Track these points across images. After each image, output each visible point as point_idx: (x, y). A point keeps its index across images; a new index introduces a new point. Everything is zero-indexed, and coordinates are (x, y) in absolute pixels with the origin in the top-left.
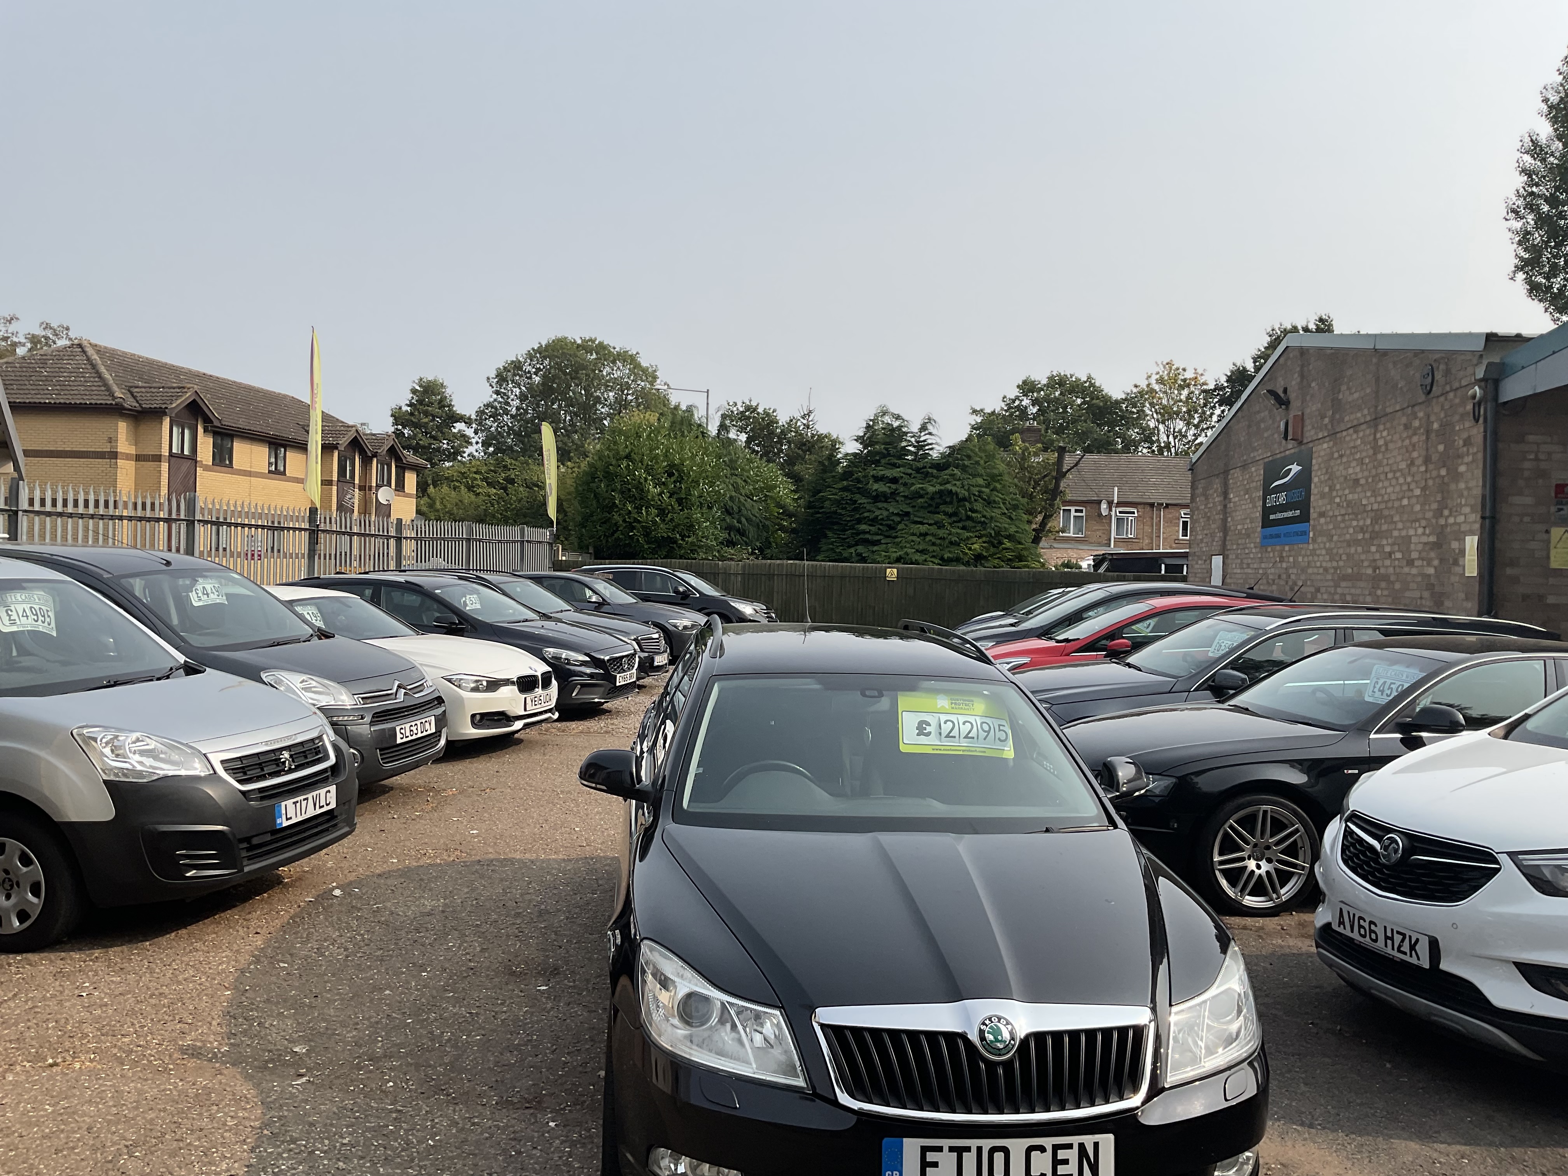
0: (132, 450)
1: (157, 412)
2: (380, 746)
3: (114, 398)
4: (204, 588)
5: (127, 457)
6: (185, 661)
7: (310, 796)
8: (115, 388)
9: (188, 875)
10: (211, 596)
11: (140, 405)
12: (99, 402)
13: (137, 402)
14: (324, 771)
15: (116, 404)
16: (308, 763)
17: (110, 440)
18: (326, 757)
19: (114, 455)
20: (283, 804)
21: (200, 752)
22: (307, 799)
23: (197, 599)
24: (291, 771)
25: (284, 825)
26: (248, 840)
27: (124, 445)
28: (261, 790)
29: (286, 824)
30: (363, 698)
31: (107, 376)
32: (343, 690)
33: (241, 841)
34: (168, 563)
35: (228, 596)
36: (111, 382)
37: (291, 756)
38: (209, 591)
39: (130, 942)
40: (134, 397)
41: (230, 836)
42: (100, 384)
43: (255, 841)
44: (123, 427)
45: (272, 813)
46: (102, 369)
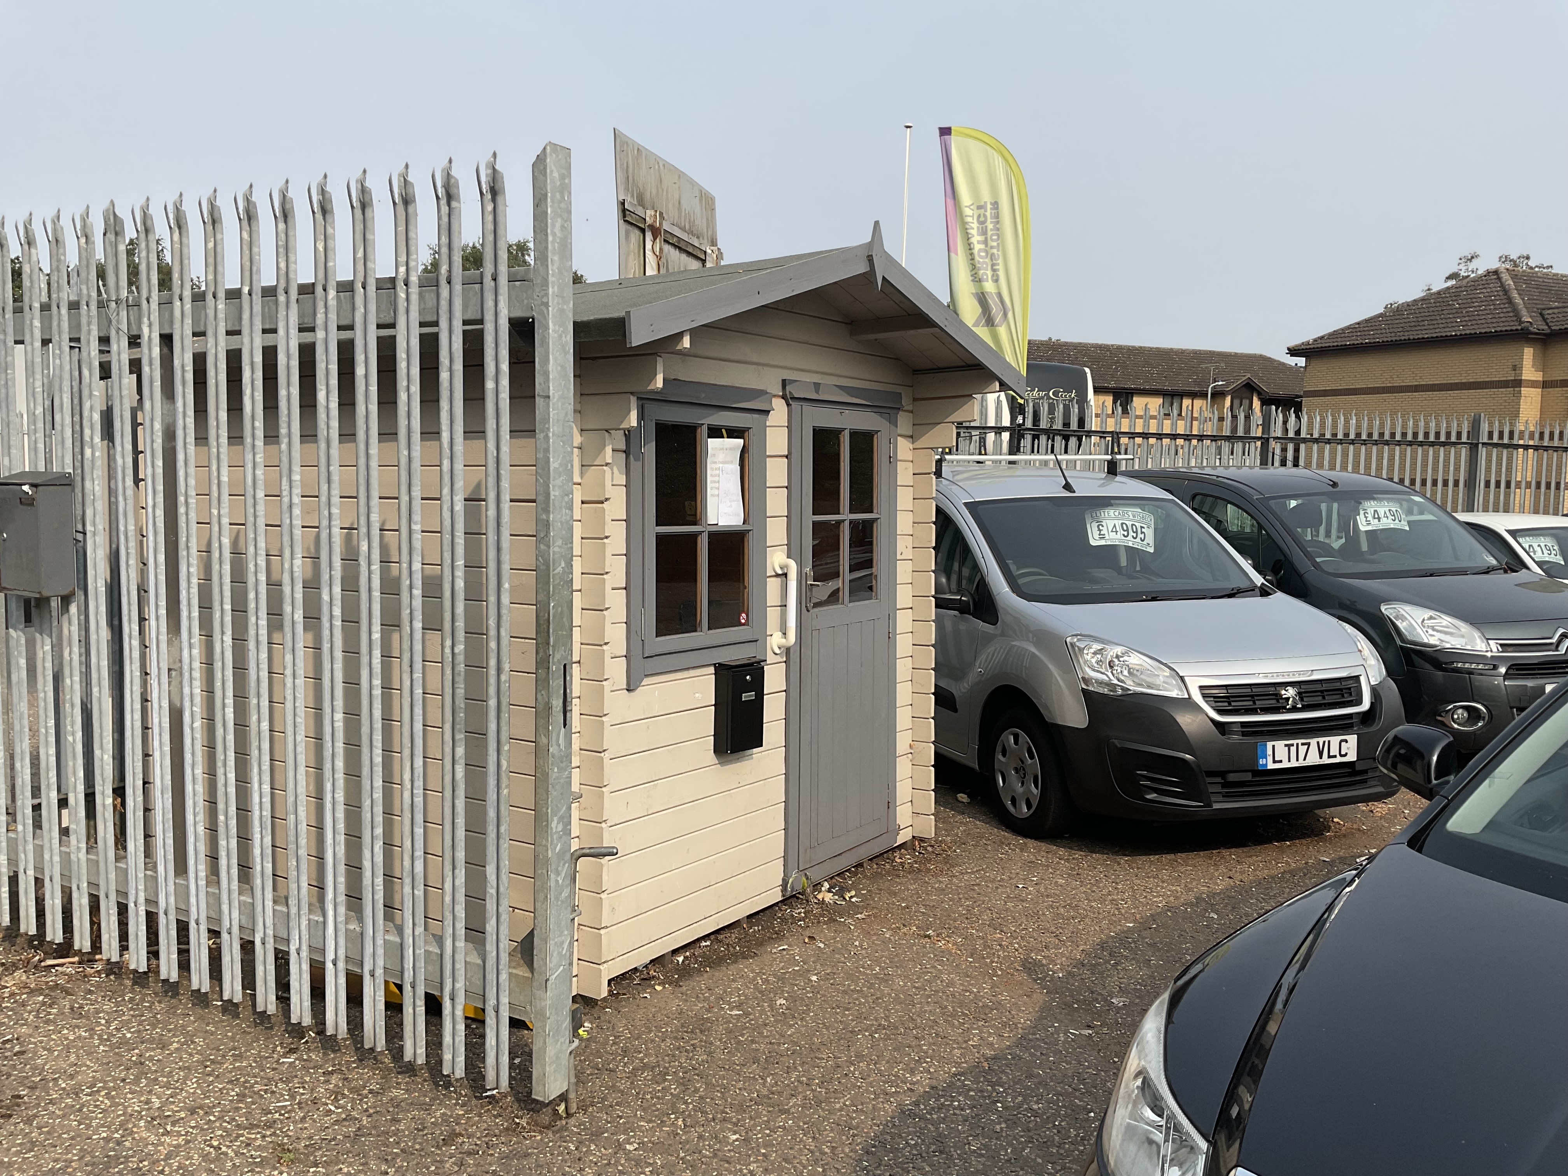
0: (1538, 377)
1: (1561, 333)
3: (1521, 322)
4: (1375, 511)
5: (1533, 384)
6: (1263, 584)
7: (1313, 742)
8: (1524, 312)
9: (1148, 797)
10: (1384, 520)
11: (1549, 327)
12: (1504, 329)
13: (1547, 324)
14: (1349, 716)
15: (1522, 329)
16: (1325, 704)
17: (1514, 368)
18: (1359, 702)
19: (1518, 383)
20: (1270, 745)
21: (1178, 673)
22: (1309, 744)
23: (1365, 523)
24: (1294, 709)
25: (1269, 768)
26: (1223, 774)
27: (1529, 372)
28: (1243, 724)
29: (1271, 766)
30: (1501, 645)
31: (1518, 300)
32: (1476, 634)
33: (1210, 774)
34: (1335, 485)
35: (1409, 523)
36: (1521, 306)
37: (1300, 693)
38: (1382, 515)
40: (1545, 320)
41: (1194, 766)
42: (1509, 310)
43: (1232, 777)
44: (1528, 353)
45: (1255, 752)
46: (1515, 294)
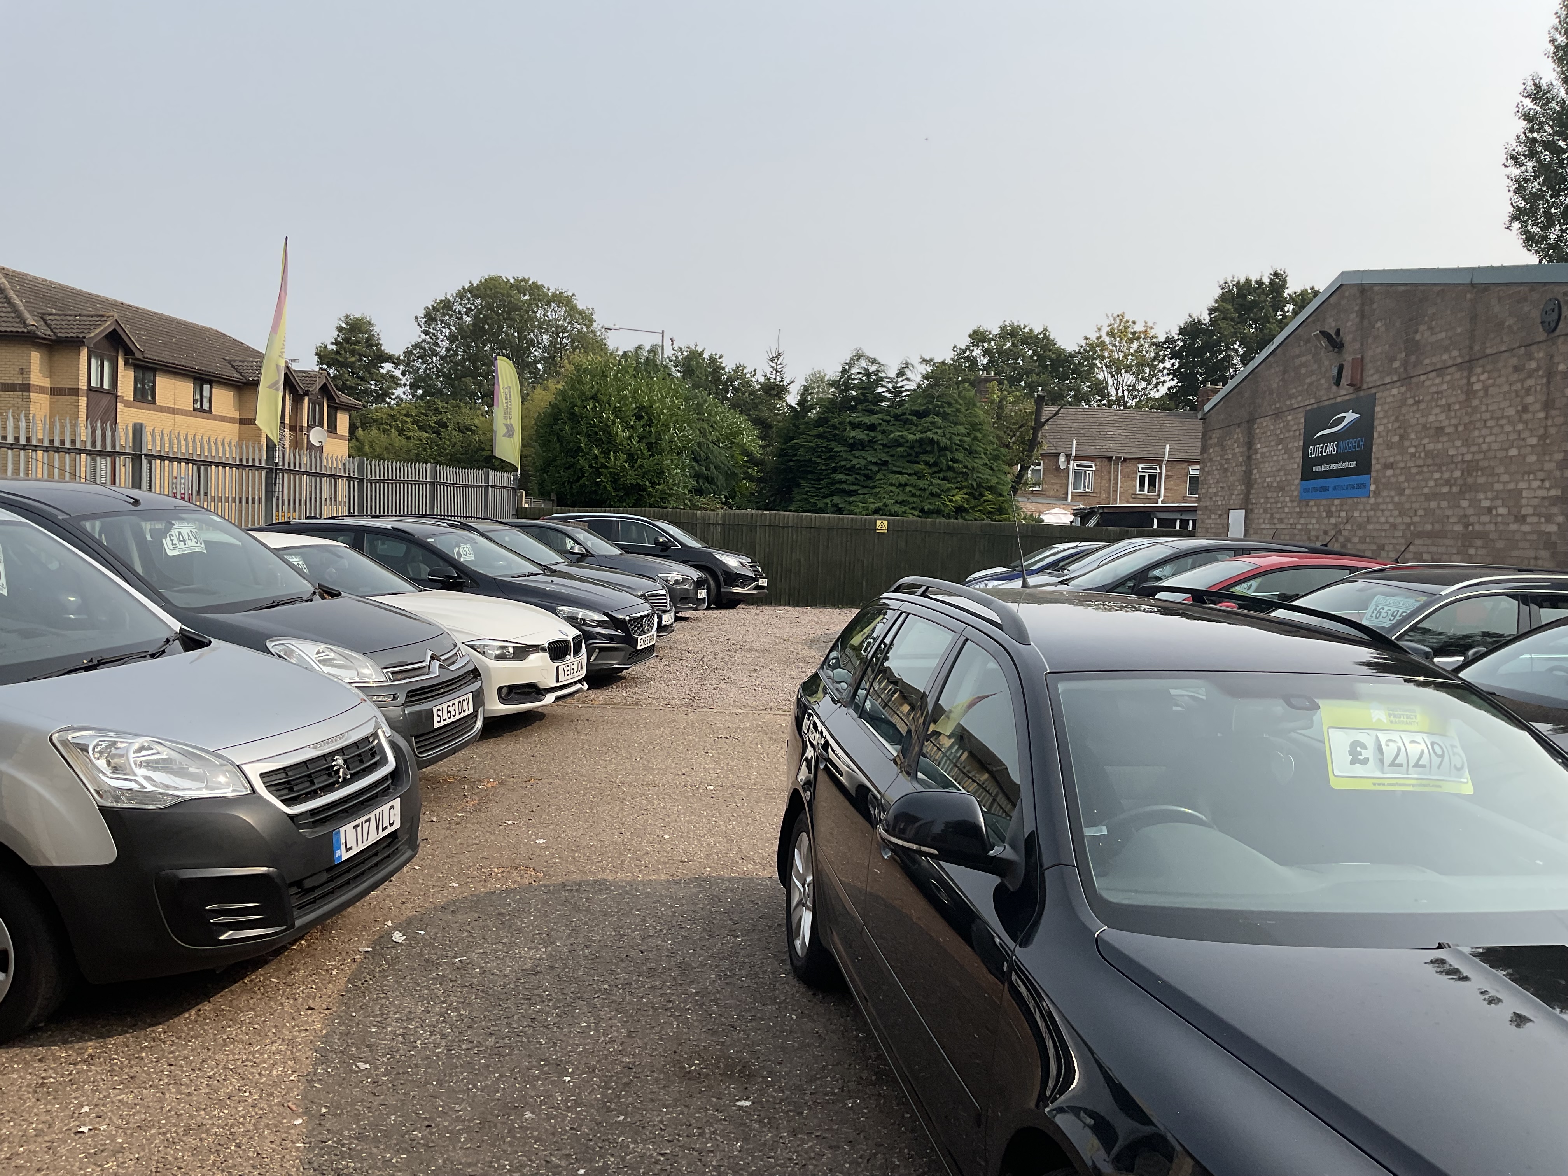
0: (46, 383)
1: (74, 342)
2: (416, 734)
3: (26, 325)
4: (179, 533)
5: (41, 390)
6: (181, 629)
7: (372, 816)
8: (27, 315)
9: (222, 938)
10: (189, 543)
11: (55, 333)
12: (8, 329)
13: (52, 330)
14: (384, 779)
15: (28, 332)
16: (364, 770)
17: (22, 371)
18: (384, 760)
19: (26, 388)
20: (342, 830)
21: (232, 763)
22: (369, 820)
23: (171, 547)
24: (346, 782)
25: (343, 859)
26: (299, 884)
27: (38, 377)
28: (313, 812)
29: (345, 856)
30: (393, 673)
31: (17, 301)
32: (369, 663)
33: (291, 885)
34: (136, 502)
35: (207, 543)
36: (22, 308)
37: (345, 761)
38: (186, 538)
39: (134, 1026)
40: (49, 326)
41: (277, 880)
42: (9, 310)
43: (308, 884)
44: (35, 358)
45: (329, 843)
46: (12, 294)
